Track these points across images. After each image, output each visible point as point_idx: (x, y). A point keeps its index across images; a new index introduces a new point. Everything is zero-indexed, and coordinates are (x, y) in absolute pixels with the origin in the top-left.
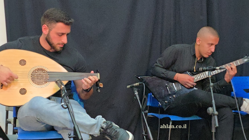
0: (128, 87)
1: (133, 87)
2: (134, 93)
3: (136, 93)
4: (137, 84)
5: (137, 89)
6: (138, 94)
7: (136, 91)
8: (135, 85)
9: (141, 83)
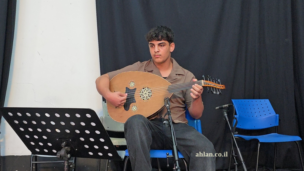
0: (217, 108)
1: (222, 108)
2: (223, 114)
3: (226, 115)
4: (226, 105)
5: (226, 111)
6: (228, 116)
7: (225, 113)
8: (224, 106)
9: (230, 104)
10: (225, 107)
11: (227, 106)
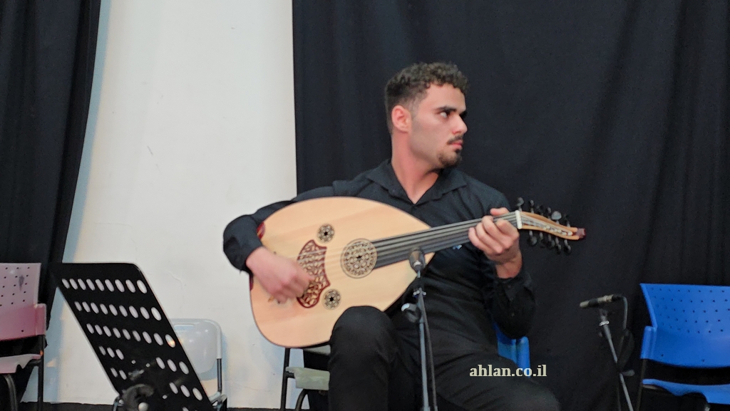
1: (596, 305)
3: (605, 323)
4: (606, 298)
5: (606, 312)
6: (611, 326)
7: (603, 317)
8: (600, 300)
9: (616, 295)
10: (603, 303)
11: (607, 301)
